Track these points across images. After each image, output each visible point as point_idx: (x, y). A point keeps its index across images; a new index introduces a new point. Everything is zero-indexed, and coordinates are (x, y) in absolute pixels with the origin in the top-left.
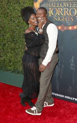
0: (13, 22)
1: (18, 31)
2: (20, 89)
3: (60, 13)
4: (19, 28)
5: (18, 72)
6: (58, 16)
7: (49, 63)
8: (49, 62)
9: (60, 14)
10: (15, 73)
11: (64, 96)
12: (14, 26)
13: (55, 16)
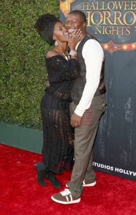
0: (23, 36)
6: (104, 25)
9: (106, 23)
13: (98, 26)
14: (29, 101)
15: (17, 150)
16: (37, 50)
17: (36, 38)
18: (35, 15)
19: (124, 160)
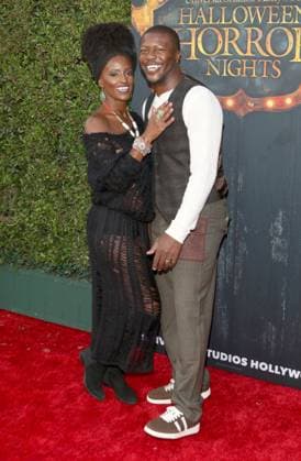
0: (53, 82)
1: (73, 117)
2: (83, 335)
4: (75, 105)
5: (74, 273)
10: (61, 276)
11: (249, 362)
12: (57, 98)
13: (213, 59)
14: (68, 220)
16: (84, 112)
17: (82, 84)
18: (78, 36)
19: (269, 344)
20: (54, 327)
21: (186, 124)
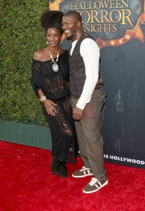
0: (15, 37)
1: (25, 52)
2: (35, 149)
3: (94, 18)
4: (26, 47)
5: (29, 121)
6: (92, 23)
7: (87, 104)
8: (88, 102)
9: (94, 20)
10: (23, 123)
11: (109, 157)
12: (17, 44)
13: (87, 24)
14: (25, 98)
15: (17, 145)
16: (30, 50)
17: (28, 38)
18: (26, 16)
19: (117, 148)
20: (21, 146)
21: (82, 56)
